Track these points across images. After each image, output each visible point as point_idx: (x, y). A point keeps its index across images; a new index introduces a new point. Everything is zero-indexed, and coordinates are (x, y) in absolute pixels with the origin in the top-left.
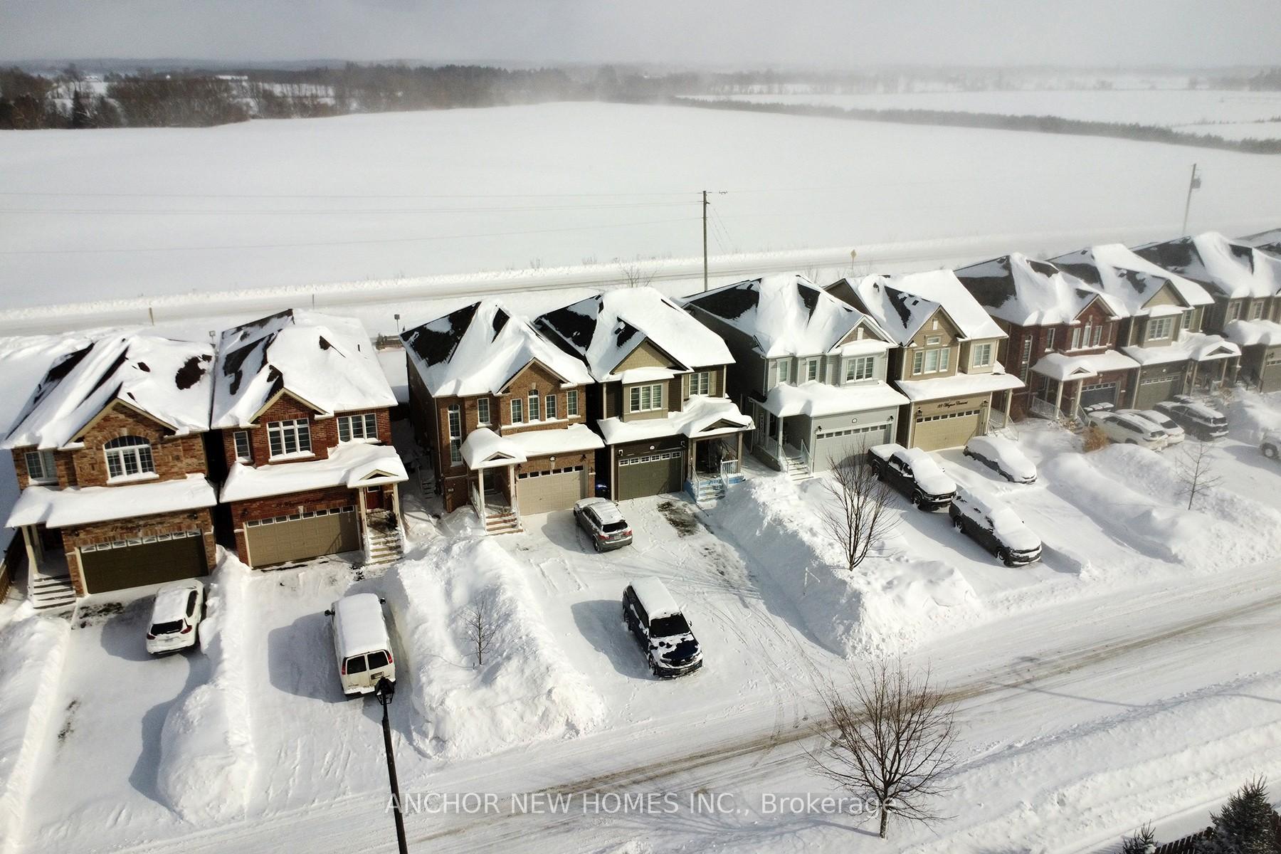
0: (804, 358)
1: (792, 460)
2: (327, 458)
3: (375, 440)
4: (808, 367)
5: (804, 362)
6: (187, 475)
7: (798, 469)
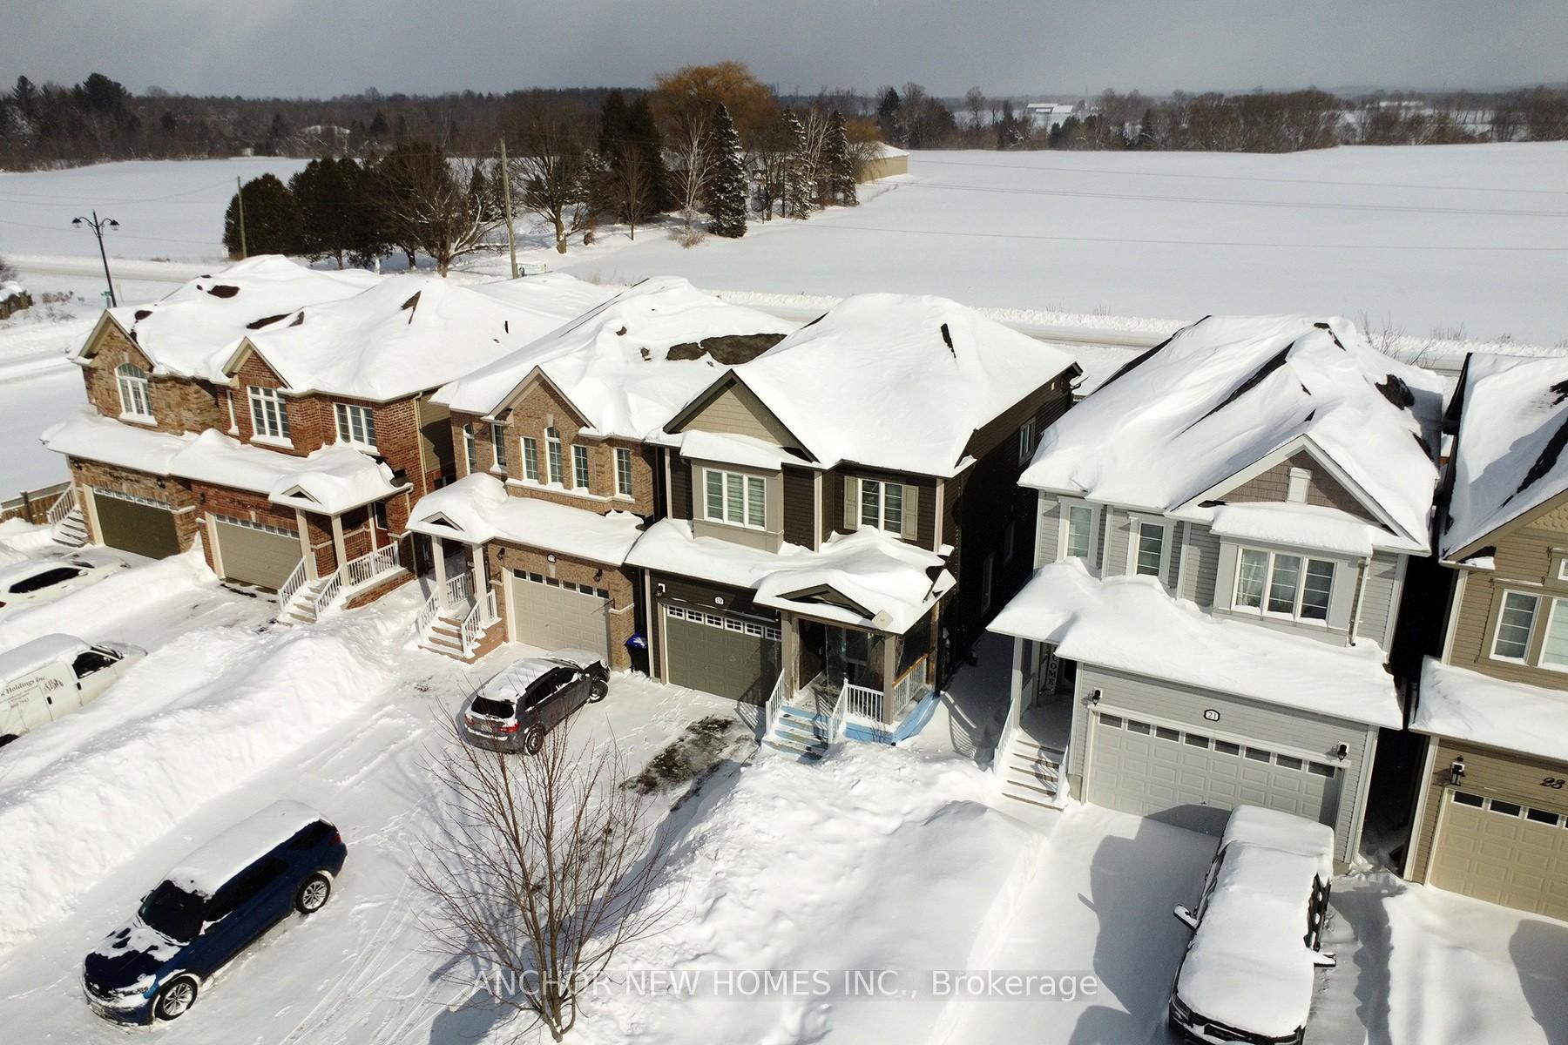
0: (1124, 512)
1: (1042, 748)
2: (306, 457)
3: (374, 450)
4: (1135, 539)
5: (1123, 520)
6: (186, 432)
7: (1039, 776)
